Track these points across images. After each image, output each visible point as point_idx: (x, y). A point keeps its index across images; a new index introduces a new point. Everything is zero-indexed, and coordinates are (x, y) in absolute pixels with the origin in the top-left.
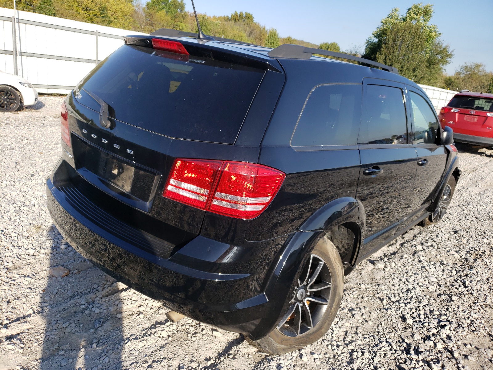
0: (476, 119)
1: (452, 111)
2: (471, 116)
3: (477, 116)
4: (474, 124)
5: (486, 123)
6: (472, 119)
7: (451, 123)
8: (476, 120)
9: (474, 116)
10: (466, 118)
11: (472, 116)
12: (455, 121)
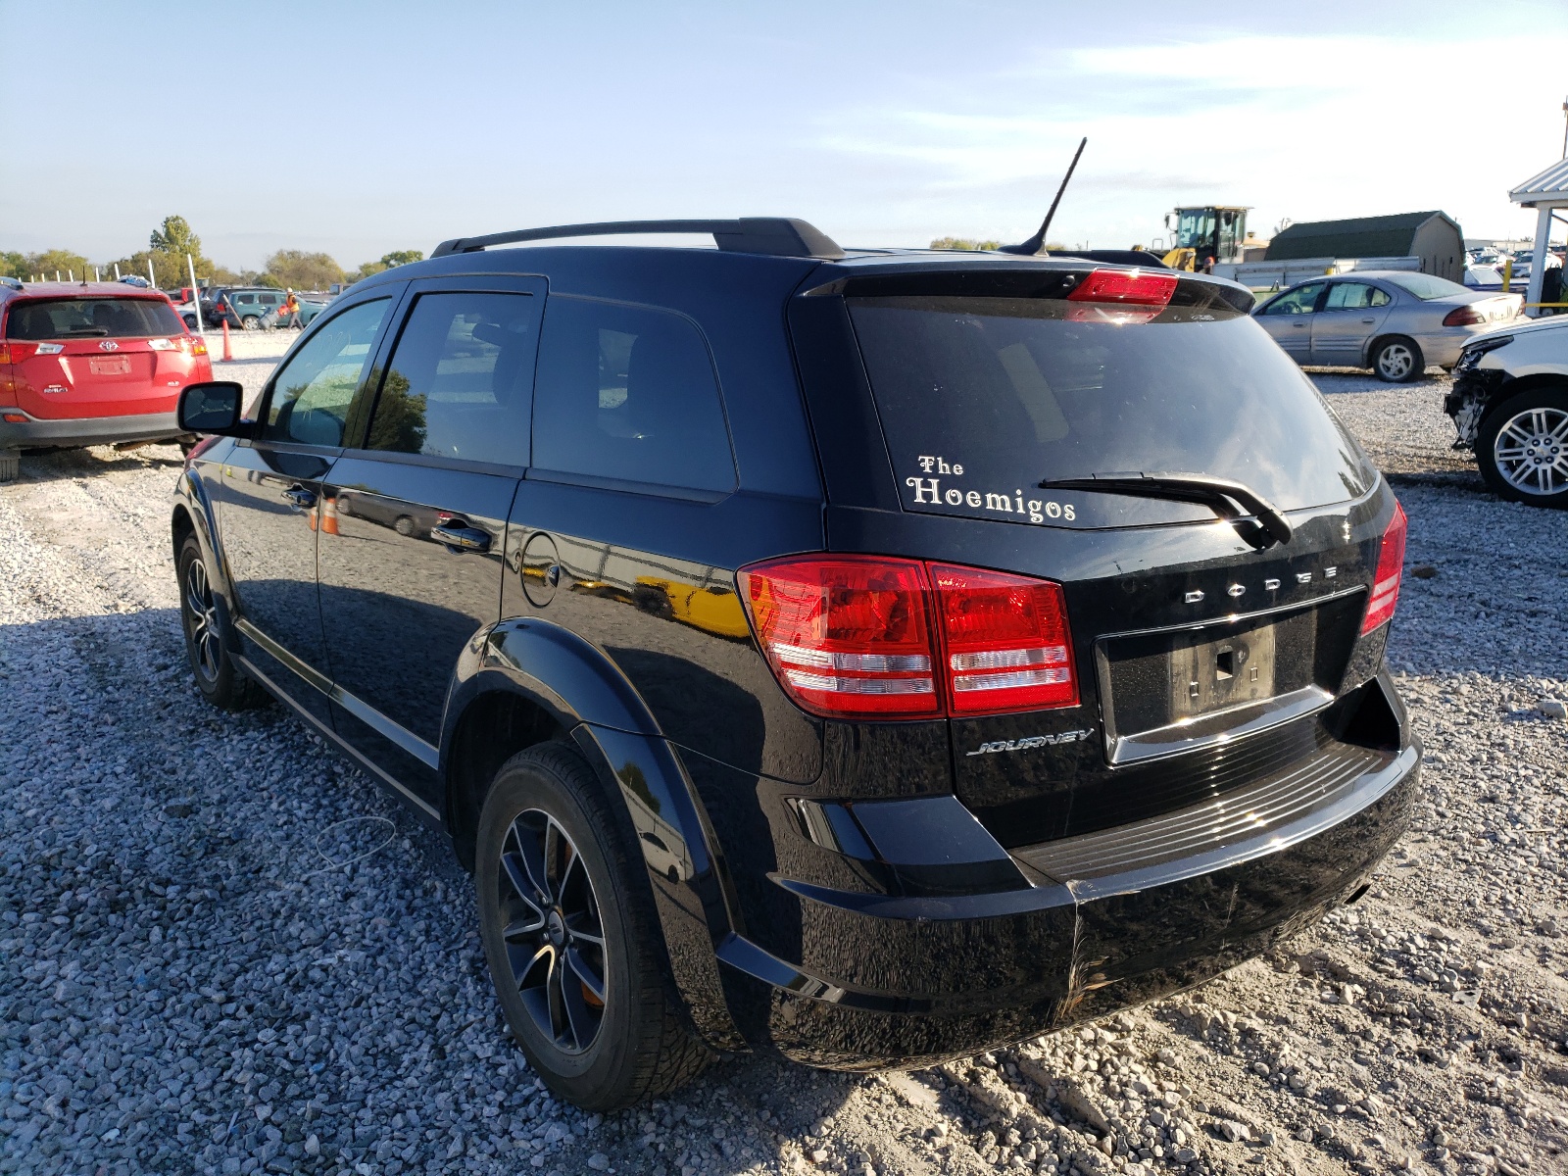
0: (126, 366)
1: (38, 351)
2: (107, 357)
3: (125, 356)
4: (126, 379)
5: (159, 371)
6: (117, 368)
7: (56, 390)
8: (127, 368)
9: (117, 357)
10: (94, 365)
11: (111, 357)
12: (65, 382)
